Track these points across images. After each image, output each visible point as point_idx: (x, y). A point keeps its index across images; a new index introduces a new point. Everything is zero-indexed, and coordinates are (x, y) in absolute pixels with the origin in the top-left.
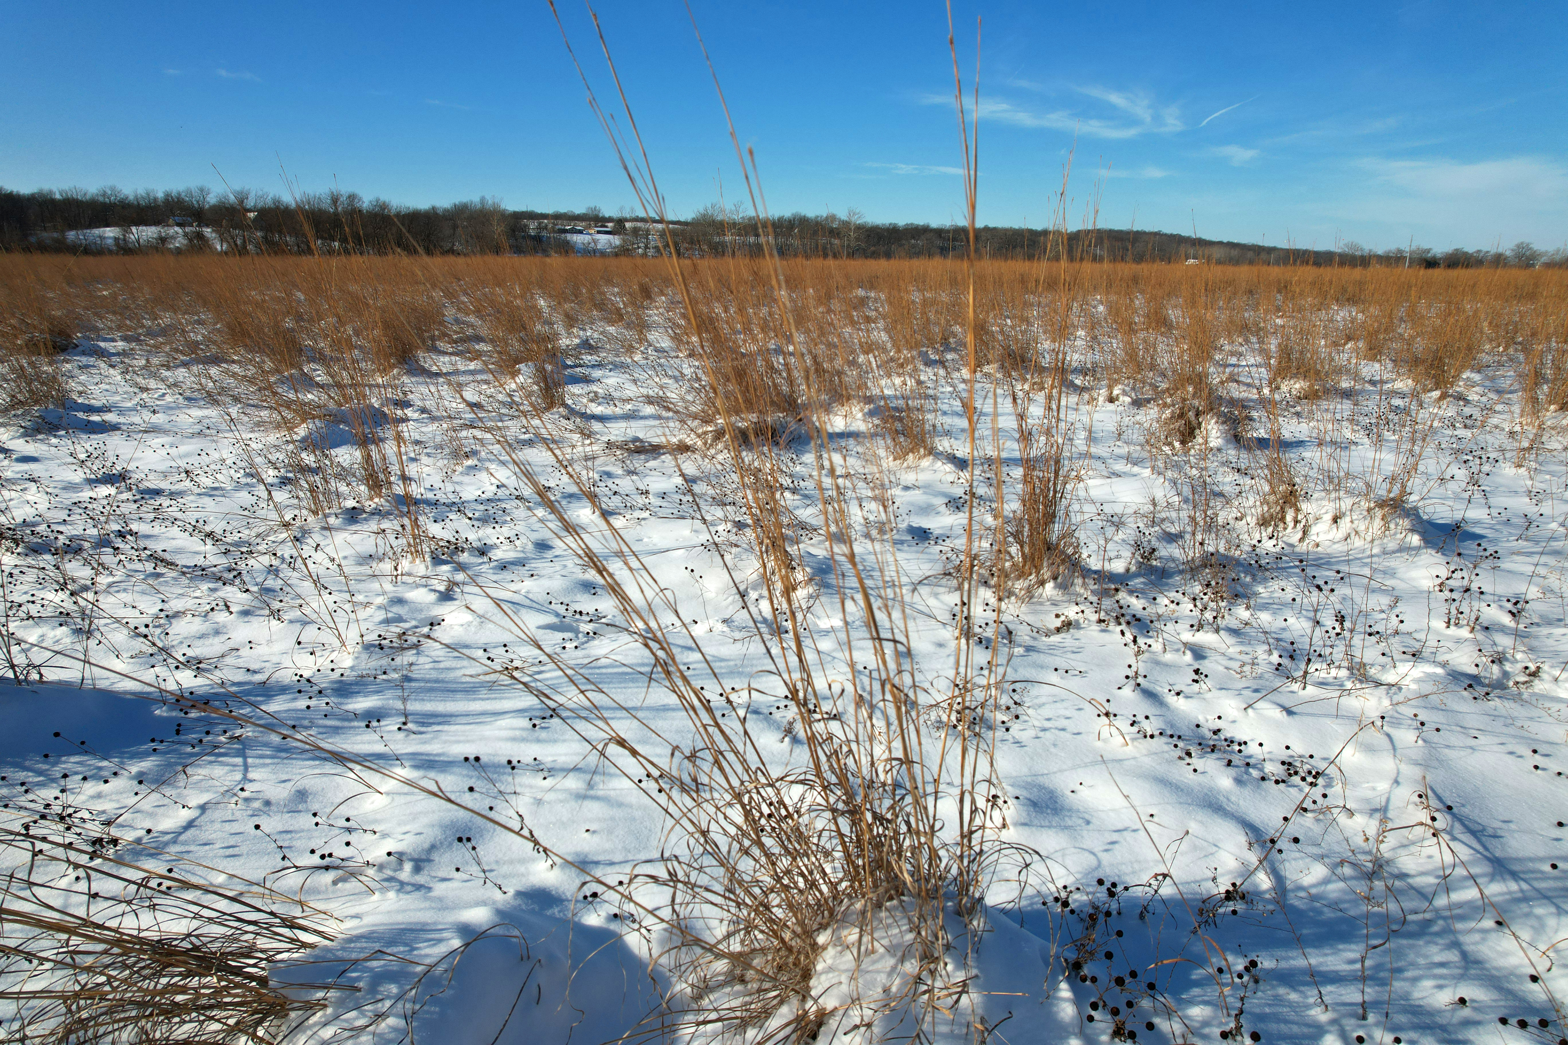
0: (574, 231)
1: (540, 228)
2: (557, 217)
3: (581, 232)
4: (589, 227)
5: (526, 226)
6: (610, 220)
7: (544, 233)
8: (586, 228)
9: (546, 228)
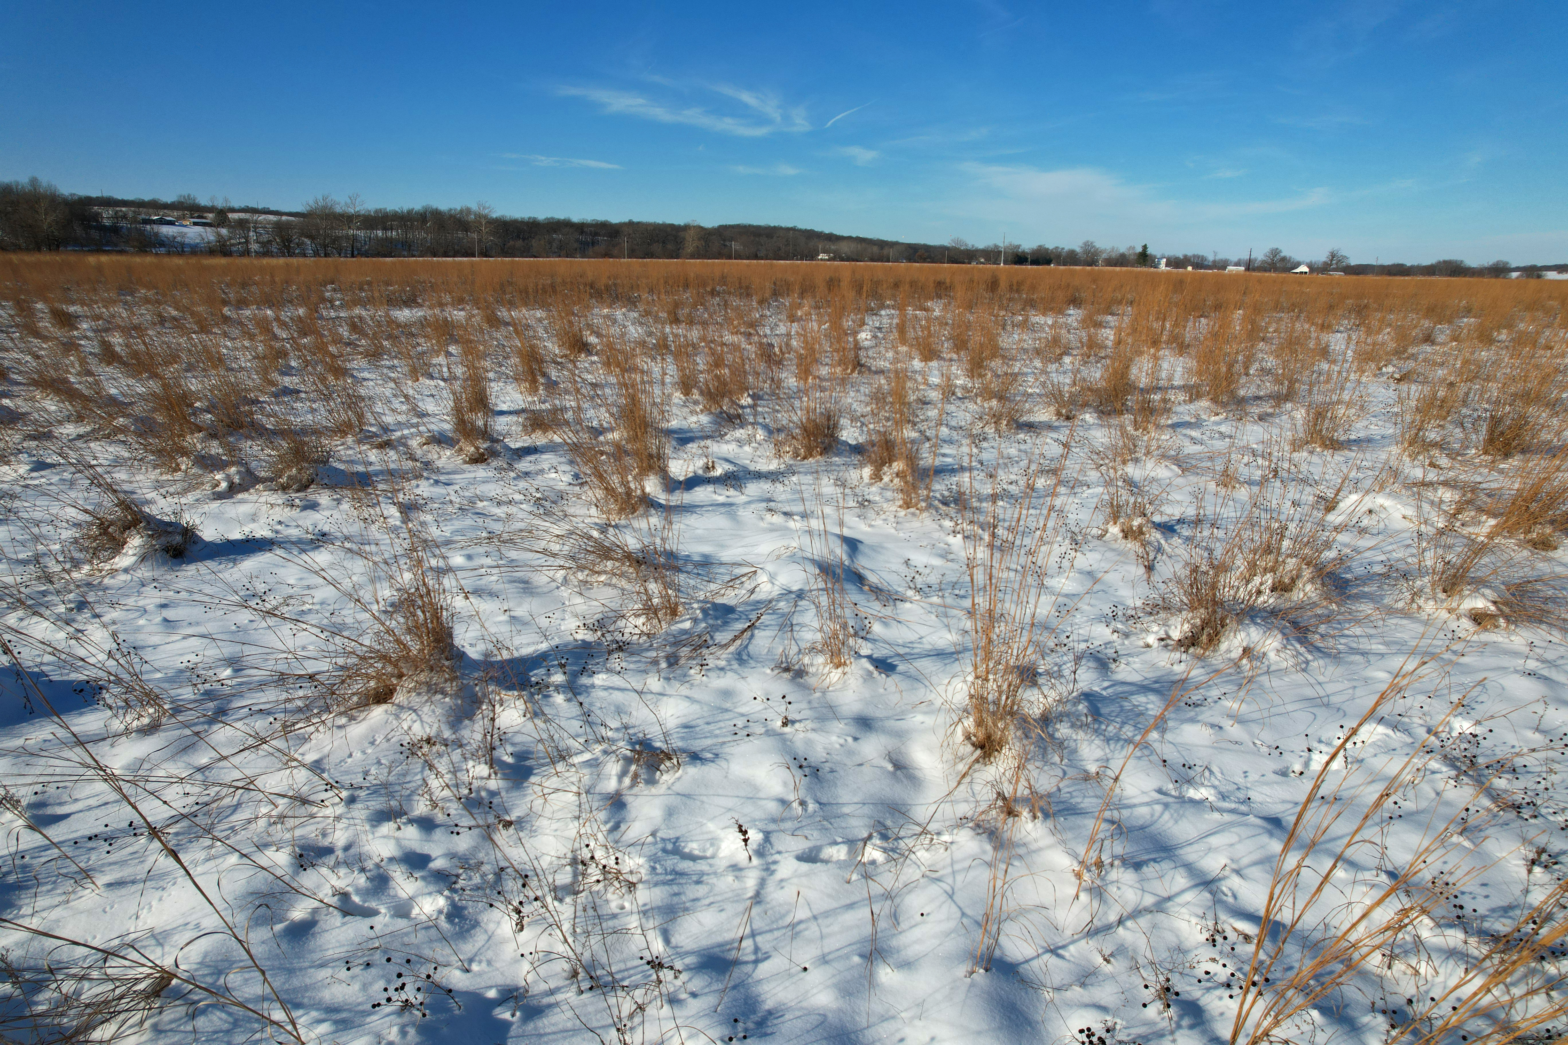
0: (162, 222)
1: (116, 216)
2: (141, 204)
3: (171, 223)
4: (184, 218)
5: (98, 215)
6: (211, 209)
7: (123, 224)
8: (179, 218)
9: (125, 217)
